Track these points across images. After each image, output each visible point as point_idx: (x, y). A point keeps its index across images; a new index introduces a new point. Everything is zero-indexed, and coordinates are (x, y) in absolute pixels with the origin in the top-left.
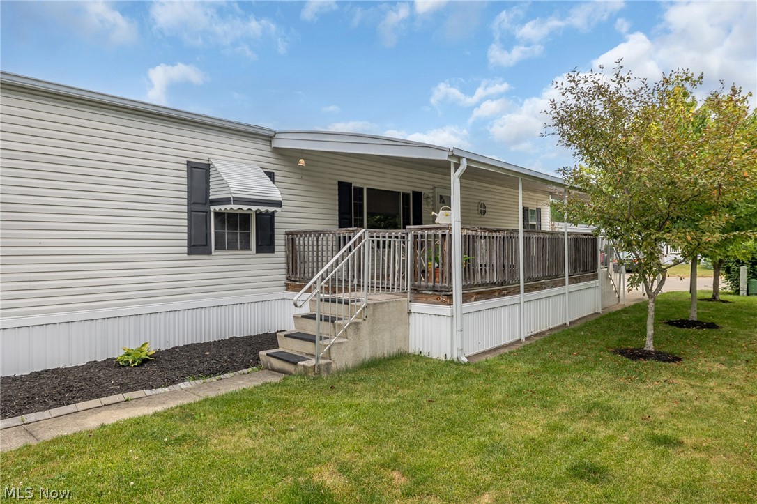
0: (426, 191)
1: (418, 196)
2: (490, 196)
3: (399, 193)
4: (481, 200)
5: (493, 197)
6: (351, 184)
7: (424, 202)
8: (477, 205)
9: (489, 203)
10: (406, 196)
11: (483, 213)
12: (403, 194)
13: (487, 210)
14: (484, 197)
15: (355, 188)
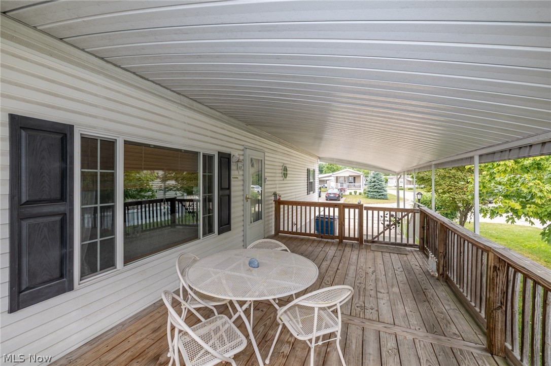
0: (236, 154)
1: (225, 160)
2: (289, 159)
3: (196, 154)
4: (284, 164)
5: (292, 160)
6: (71, 127)
7: (233, 167)
8: (281, 168)
9: (290, 166)
10: (208, 159)
11: (285, 175)
12: (204, 156)
13: (288, 172)
14: (286, 160)
15: (84, 139)
